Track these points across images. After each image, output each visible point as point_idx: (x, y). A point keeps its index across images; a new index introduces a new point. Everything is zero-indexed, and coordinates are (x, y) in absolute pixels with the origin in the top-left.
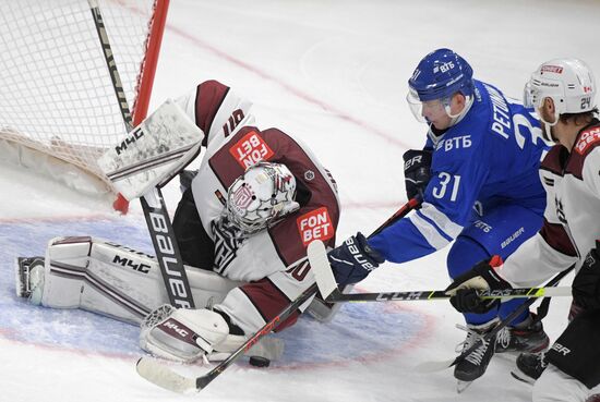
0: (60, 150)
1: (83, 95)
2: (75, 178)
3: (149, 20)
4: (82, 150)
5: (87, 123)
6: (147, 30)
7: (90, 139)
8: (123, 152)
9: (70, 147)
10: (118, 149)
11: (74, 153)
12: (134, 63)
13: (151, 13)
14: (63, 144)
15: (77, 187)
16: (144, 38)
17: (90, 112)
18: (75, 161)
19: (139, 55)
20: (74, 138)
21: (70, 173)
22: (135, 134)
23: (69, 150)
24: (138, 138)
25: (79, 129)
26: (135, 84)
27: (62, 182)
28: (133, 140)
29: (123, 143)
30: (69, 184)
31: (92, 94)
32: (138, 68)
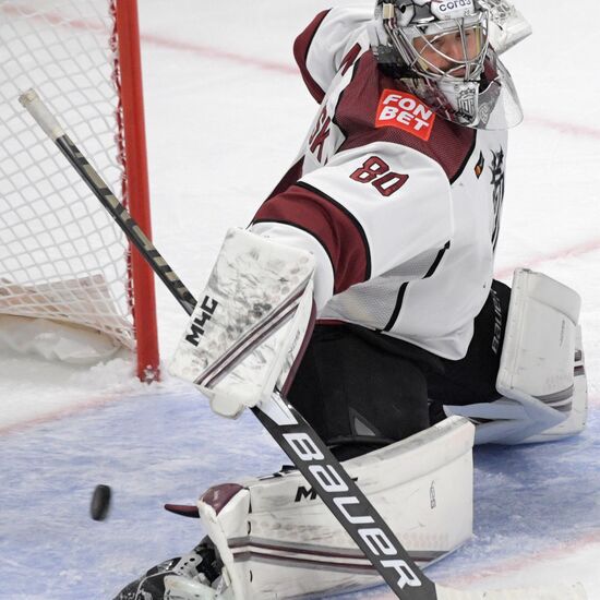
0: (15, 302)
1: (31, 194)
2: (54, 342)
3: (109, 37)
4: (53, 292)
5: (50, 242)
6: (111, 55)
7: (63, 268)
8: (201, 339)
9: (31, 291)
10: (190, 338)
11: (41, 300)
12: (103, 116)
13: (110, 22)
14: (17, 289)
15: (63, 357)
16: (109, 70)
17: (50, 221)
18: (47, 314)
19: (109, 100)
20: (34, 273)
21: (42, 336)
22: (204, 306)
23: (30, 296)
24: (212, 311)
25: (40, 257)
26: (115, 152)
27: (34, 354)
28: (206, 317)
29: (193, 328)
30: (47, 356)
31: (45, 188)
32: (113, 122)
